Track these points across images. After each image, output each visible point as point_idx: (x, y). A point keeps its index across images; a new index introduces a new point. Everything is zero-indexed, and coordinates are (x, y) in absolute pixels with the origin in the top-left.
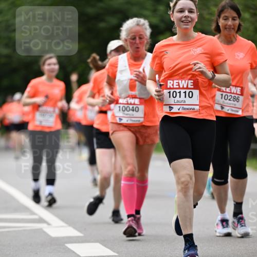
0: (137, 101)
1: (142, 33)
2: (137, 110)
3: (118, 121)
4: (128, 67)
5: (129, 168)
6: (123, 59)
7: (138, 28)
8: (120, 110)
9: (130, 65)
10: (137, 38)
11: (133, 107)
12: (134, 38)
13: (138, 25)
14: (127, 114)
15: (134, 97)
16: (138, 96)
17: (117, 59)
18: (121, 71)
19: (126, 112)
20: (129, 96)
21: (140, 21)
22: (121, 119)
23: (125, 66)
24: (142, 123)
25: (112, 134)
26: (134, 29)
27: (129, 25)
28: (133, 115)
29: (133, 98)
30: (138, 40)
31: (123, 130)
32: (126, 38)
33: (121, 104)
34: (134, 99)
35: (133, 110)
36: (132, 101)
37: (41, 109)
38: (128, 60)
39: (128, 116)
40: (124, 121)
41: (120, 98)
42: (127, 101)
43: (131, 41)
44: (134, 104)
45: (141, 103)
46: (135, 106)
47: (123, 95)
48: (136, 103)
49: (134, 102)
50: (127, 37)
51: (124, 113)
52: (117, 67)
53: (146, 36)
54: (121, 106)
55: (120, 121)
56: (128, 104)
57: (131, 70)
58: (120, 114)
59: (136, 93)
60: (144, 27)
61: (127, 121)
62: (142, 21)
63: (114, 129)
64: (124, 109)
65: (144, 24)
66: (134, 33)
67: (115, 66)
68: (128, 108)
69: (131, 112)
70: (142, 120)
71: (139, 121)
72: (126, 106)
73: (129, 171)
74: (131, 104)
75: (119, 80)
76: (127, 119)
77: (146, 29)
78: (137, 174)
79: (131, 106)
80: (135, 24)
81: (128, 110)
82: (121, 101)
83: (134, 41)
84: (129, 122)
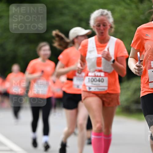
0: (102, 74)
3: (88, 90)
4: (95, 48)
5: (98, 125)
6: (92, 42)
7: (102, 17)
8: (89, 81)
9: (97, 47)
10: (102, 26)
13: (102, 15)
14: (95, 84)
15: (100, 71)
16: (103, 70)
17: (87, 42)
18: (91, 52)
19: (94, 83)
20: (96, 71)
21: (104, 12)
22: (90, 88)
23: (94, 48)
24: (106, 91)
25: (84, 99)
26: (99, 19)
27: (95, 15)
28: (99, 85)
30: (102, 27)
31: (92, 96)
33: (90, 76)
35: (99, 81)
36: (99, 74)
38: (96, 42)
39: (96, 85)
40: (93, 89)
41: (89, 72)
42: (95, 74)
44: (100, 76)
45: (105, 76)
46: (101, 78)
47: (92, 70)
51: (92, 84)
52: (87, 48)
53: (109, 23)
54: (90, 78)
55: (89, 89)
56: (95, 76)
57: (98, 50)
58: (90, 84)
59: (102, 68)
60: (107, 16)
61: (95, 89)
62: (106, 11)
63: (86, 96)
64: (92, 80)
65: (107, 14)
67: (85, 47)
69: (98, 83)
70: (106, 88)
71: (104, 89)
72: (94, 78)
73: (98, 128)
74: (98, 76)
75: (89, 58)
77: (109, 18)
78: (104, 130)
79: (98, 78)
80: (100, 14)
82: (90, 74)
83: (99, 28)
84: (97, 90)
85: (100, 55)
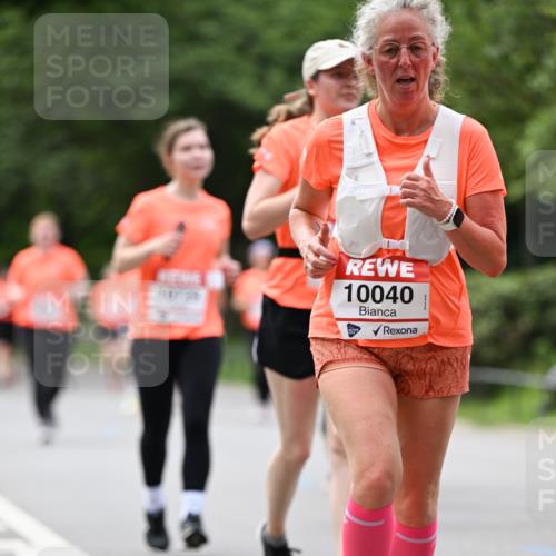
1: (420, 34)
2: (407, 298)
11: (394, 288)
12: (392, 50)
29: (392, 259)
32: (368, 53)
34: (396, 263)
37: (163, 275)
42: (375, 270)
43: (384, 59)
44: (398, 278)
46: (400, 286)
48: (404, 274)
49: (398, 273)
50: (371, 48)
54: (356, 284)
56: (376, 278)
66: (394, 30)
68: (378, 291)
72: (371, 285)
74: (387, 278)
76: (375, 326)
79: (387, 286)
81: (378, 297)
85: (397, 190)
